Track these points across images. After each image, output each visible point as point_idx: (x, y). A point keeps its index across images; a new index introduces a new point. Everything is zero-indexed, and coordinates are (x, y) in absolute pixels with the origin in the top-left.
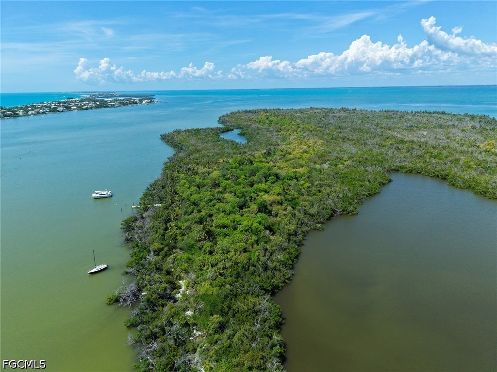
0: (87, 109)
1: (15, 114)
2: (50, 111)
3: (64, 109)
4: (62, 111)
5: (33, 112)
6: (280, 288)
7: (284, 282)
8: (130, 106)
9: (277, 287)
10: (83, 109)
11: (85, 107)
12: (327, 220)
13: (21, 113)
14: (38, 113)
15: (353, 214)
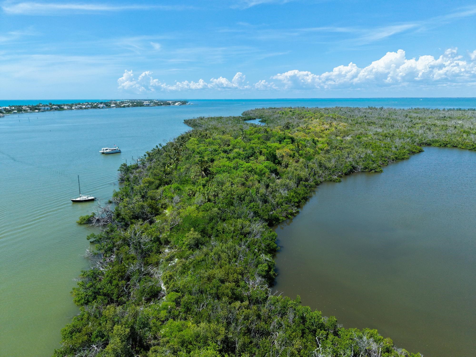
0: (124, 107)
1: (60, 108)
2: (91, 108)
3: (104, 106)
4: (102, 108)
5: (77, 107)
6: (281, 221)
7: (287, 217)
8: (163, 106)
9: (277, 219)
10: (121, 107)
11: (122, 105)
12: (346, 174)
13: (66, 107)
14: (81, 108)
15: (376, 171)
